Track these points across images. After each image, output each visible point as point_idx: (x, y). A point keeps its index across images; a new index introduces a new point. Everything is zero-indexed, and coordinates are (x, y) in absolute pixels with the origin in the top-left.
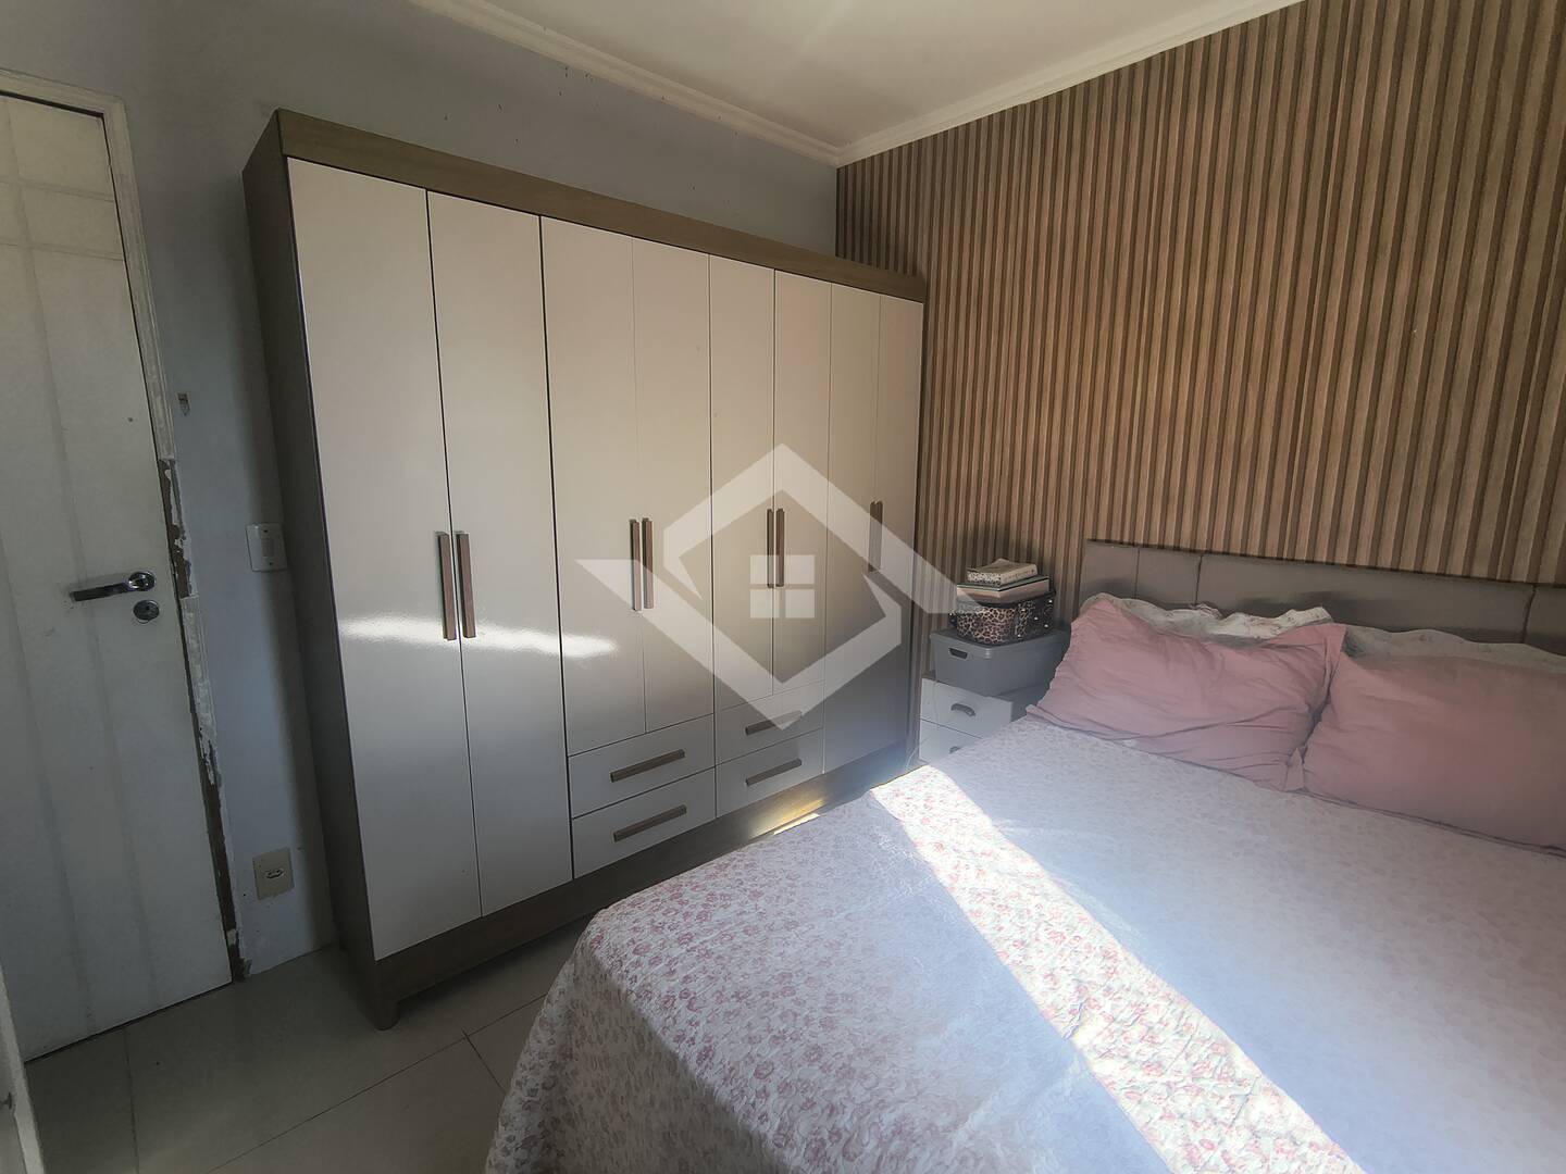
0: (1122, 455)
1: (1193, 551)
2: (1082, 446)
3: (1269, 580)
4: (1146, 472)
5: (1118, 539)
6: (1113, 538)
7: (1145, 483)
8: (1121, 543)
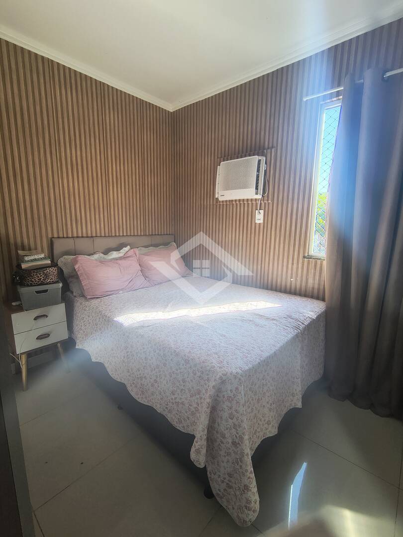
0: (58, 205)
1: (92, 237)
2: (40, 201)
3: (112, 242)
4: (68, 211)
5: (62, 236)
6: (60, 236)
7: (68, 216)
8: (64, 237)
